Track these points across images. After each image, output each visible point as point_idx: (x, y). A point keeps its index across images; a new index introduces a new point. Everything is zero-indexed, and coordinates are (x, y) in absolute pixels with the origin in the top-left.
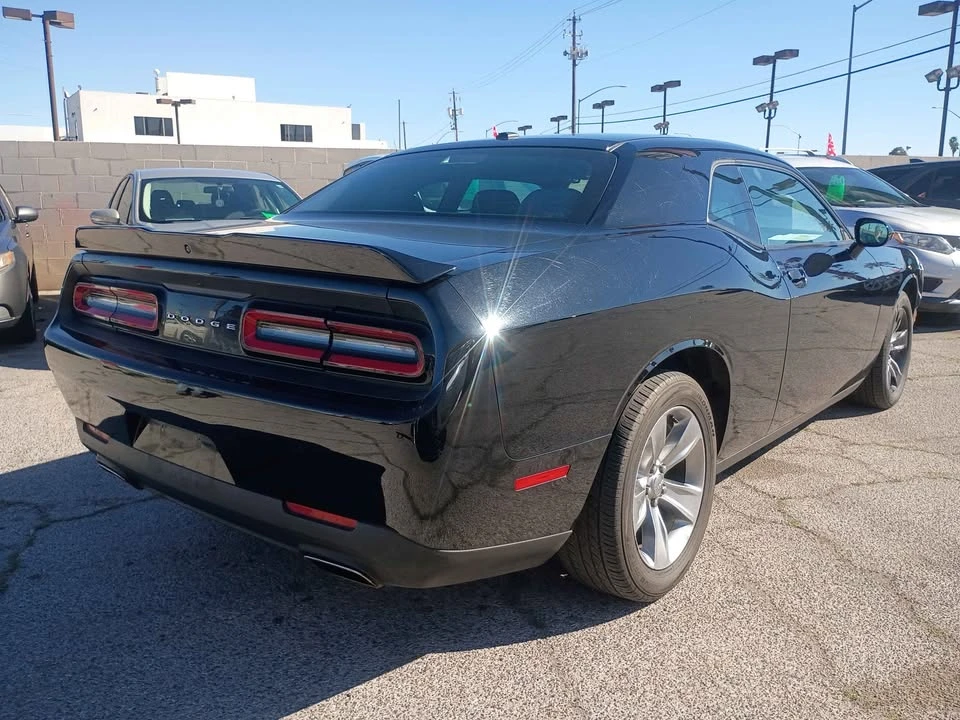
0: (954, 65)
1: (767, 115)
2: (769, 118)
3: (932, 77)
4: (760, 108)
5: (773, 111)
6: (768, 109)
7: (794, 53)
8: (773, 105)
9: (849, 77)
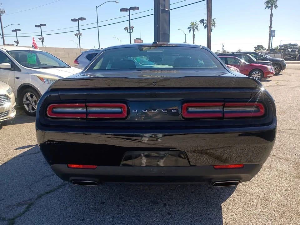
0: (131, 26)
1: (78, 37)
2: (79, 38)
3: (126, 29)
4: (76, 35)
5: (80, 36)
6: (79, 35)
7: (84, 19)
8: (80, 34)
9: (98, 28)
